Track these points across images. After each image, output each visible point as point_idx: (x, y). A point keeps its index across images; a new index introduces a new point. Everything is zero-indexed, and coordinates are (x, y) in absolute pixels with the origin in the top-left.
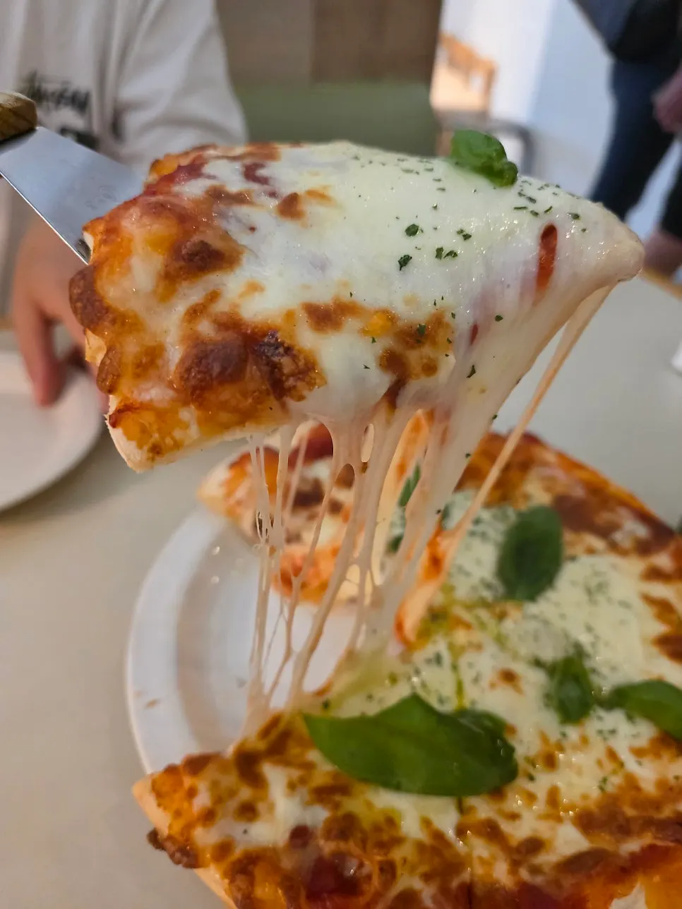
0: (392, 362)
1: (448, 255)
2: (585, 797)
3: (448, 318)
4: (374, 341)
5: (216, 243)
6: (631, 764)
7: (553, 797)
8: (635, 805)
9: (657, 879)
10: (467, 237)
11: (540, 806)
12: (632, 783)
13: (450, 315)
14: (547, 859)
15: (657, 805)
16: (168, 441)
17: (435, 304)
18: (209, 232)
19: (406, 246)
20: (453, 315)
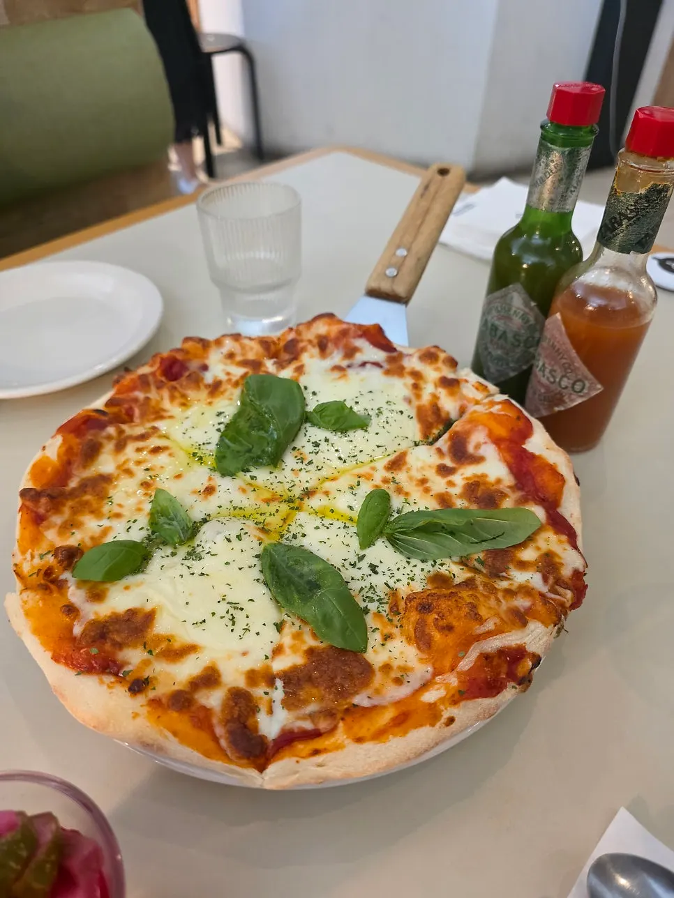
2: (115, 487)
6: (105, 523)
7: (129, 472)
8: (87, 503)
9: (49, 469)
11: (131, 465)
12: (97, 513)
14: (109, 447)
15: (75, 511)
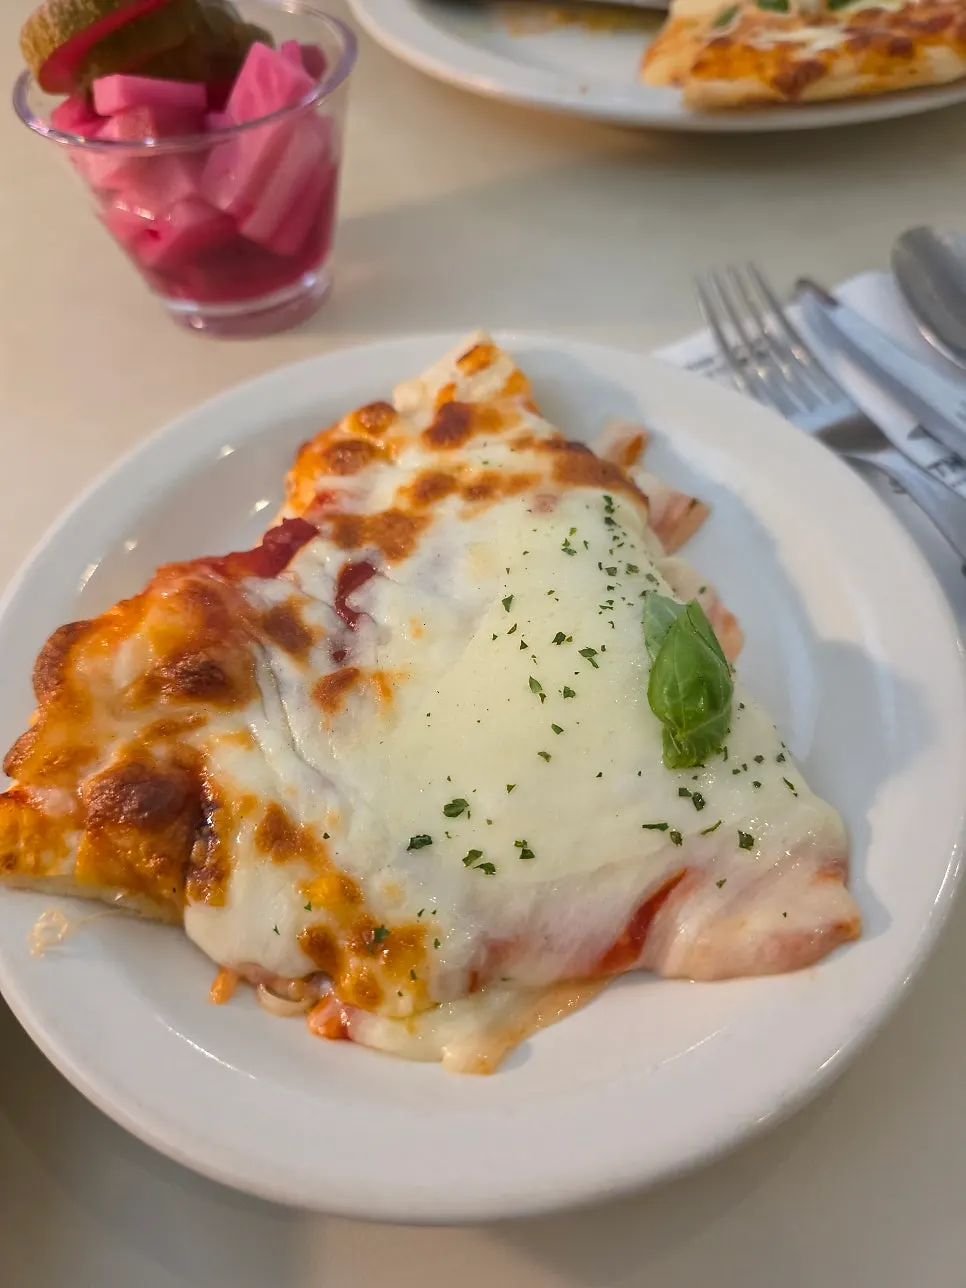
0: (321, 949)
1: (482, 866)
3: (427, 944)
4: (308, 908)
5: (234, 669)
10: (527, 854)
13: (433, 941)
16: (30, 859)
17: (420, 914)
18: (235, 652)
19: (435, 823)
20: (437, 944)
